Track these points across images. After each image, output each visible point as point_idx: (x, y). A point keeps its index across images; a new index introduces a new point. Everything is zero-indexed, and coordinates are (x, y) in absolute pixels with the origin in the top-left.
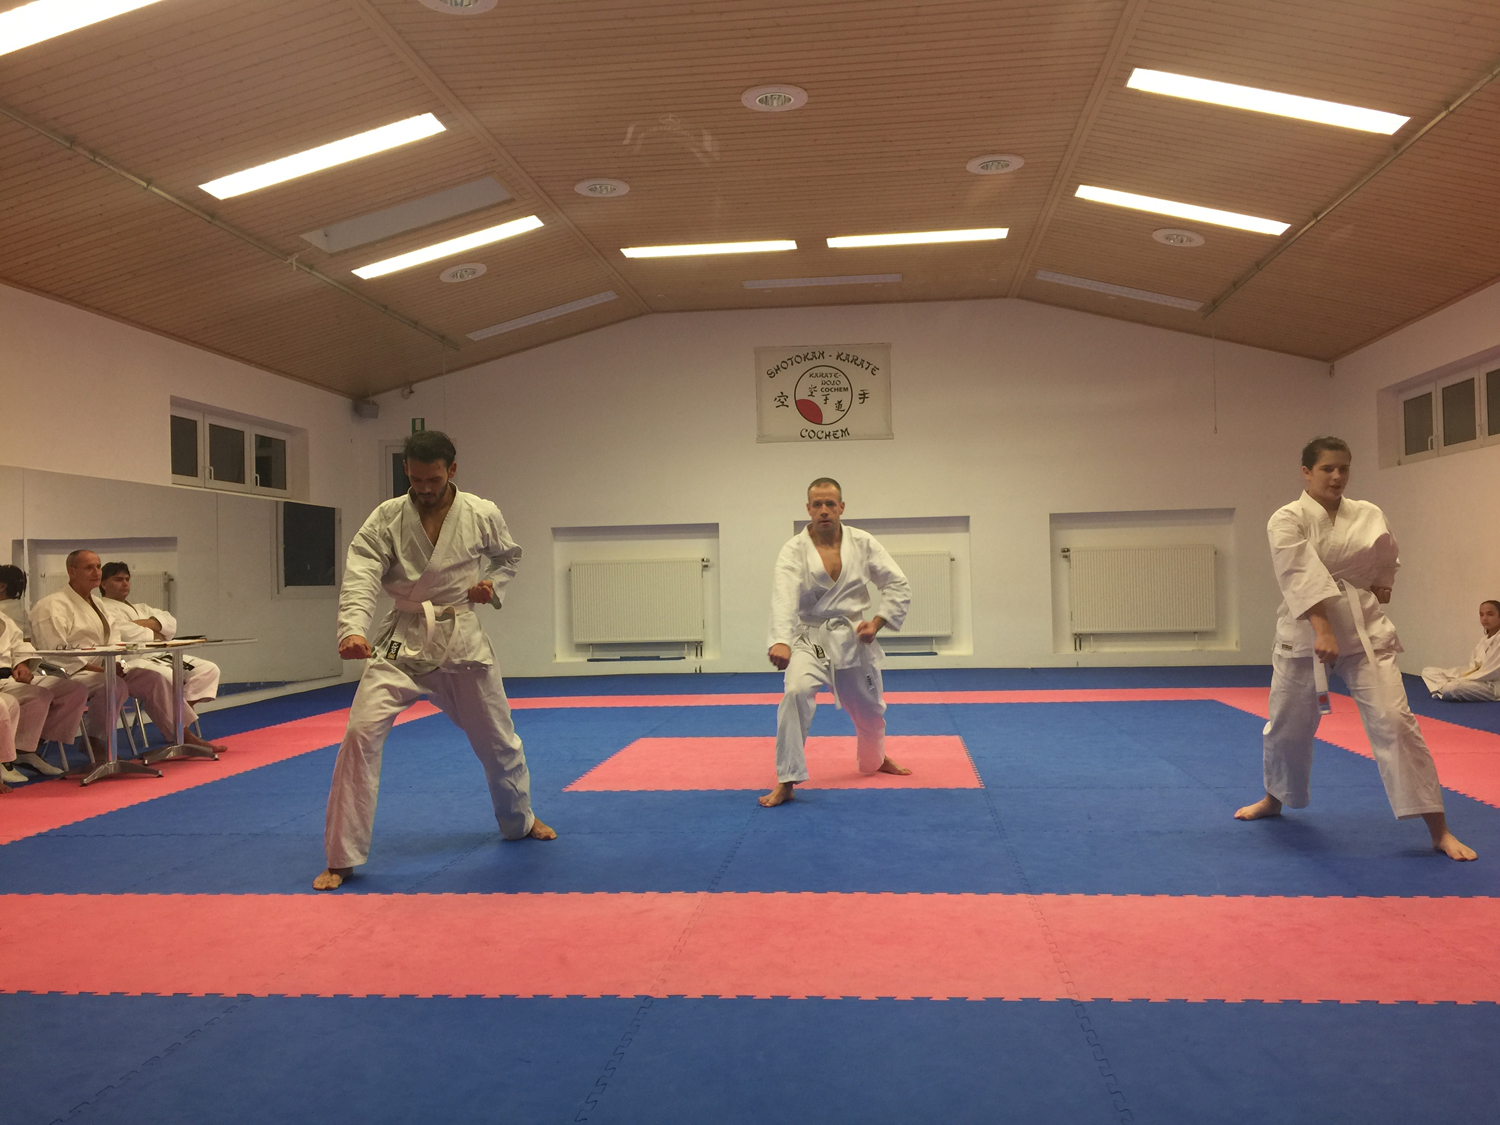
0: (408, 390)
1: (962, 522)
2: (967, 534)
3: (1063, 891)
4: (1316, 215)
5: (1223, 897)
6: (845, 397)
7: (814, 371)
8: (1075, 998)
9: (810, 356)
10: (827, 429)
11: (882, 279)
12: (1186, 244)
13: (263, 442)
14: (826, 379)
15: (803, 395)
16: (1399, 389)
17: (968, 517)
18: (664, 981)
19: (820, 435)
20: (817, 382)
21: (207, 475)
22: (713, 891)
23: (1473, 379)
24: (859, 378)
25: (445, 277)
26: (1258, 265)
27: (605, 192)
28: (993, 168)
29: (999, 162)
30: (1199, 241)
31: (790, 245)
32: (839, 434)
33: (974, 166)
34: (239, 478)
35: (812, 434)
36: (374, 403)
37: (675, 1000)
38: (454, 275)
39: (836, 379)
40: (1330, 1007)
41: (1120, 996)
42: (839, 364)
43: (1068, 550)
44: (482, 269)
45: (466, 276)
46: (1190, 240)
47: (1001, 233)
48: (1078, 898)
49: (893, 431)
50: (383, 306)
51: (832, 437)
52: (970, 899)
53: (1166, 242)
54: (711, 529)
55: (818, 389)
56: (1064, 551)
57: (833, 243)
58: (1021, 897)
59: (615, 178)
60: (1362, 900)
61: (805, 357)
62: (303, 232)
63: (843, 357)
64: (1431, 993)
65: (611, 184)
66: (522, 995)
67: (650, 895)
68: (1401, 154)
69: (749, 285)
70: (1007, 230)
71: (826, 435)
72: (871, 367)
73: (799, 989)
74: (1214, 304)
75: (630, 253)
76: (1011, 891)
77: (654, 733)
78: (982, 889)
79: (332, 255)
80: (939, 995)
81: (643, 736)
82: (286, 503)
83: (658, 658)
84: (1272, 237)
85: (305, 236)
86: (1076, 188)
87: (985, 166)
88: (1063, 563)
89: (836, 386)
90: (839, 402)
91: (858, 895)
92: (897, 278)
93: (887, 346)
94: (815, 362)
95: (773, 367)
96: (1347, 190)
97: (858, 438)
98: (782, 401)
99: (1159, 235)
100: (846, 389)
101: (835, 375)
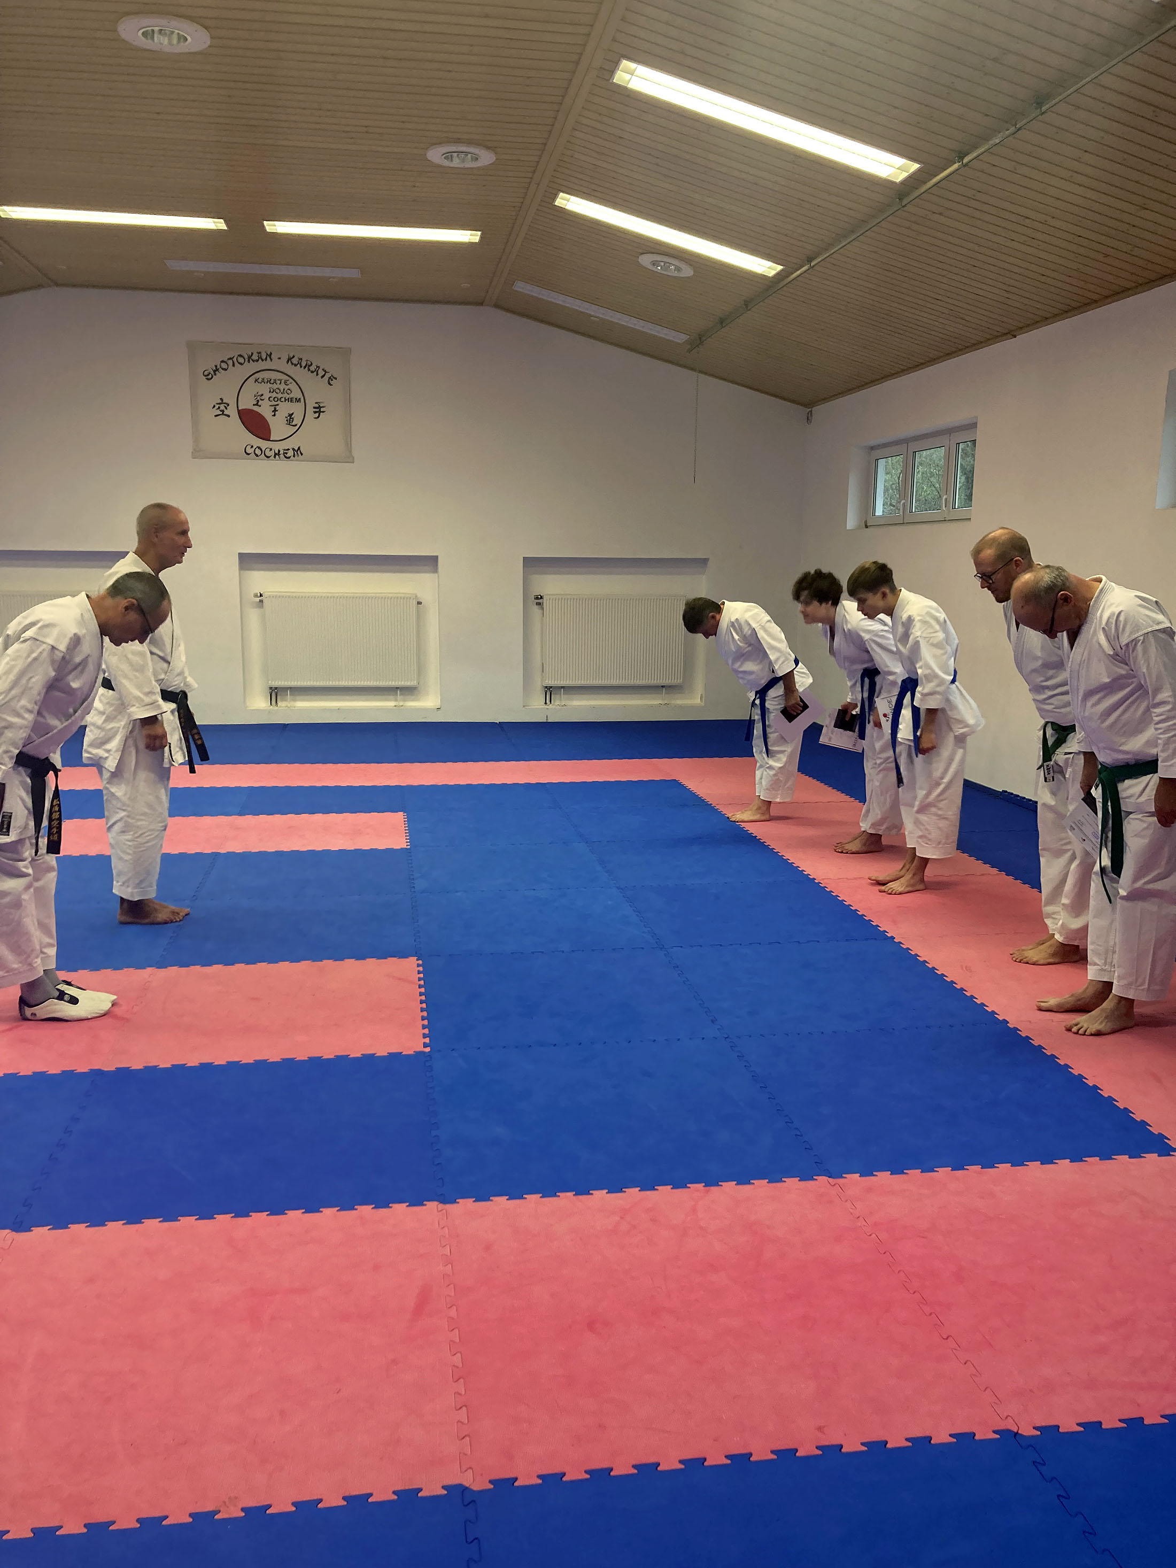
1: (430, 563)
2: (435, 575)
3: (483, 1193)
4: (810, 260)
6: (298, 409)
7: (260, 376)
8: (469, 1480)
9: (255, 357)
10: (276, 447)
11: (338, 273)
12: (676, 274)
14: (275, 386)
15: (247, 403)
17: (437, 557)
19: (268, 453)
20: (264, 389)
24: (315, 389)
26: (747, 304)
28: (460, 161)
29: (467, 153)
30: (687, 272)
31: (218, 224)
32: (290, 453)
33: (435, 155)
35: (258, 452)
39: (287, 387)
42: (289, 369)
43: (542, 598)
46: (678, 269)
47: (472, 236)
48: (500, 1208)
49: (355, 453)
51: (282, 456)
53: (650, 267)
55: (266, 396)
56: (537, 598)
57: (272, 227)
58: (431, 1210)
61: (250, 357)
63: (295, 361)
68: (905, 205)
69: (172, 265)
70: (479, 233)
71: (279, 454)
72: (327, 376)
74: (699, 340)
84: (764, 277)
86: (555, 196)
87: (449, 156)
88: (536, 609)
89: (287, 396)
90: (291, 415)
92: (354, 274)
93: (345, 353)
94: (261, 365)
95: (210, 367)
96: (845, 236)
97: (314, 459)
98: (221, 408)
99: (646, 260)
100: (298, 400)
101: (285, 383)
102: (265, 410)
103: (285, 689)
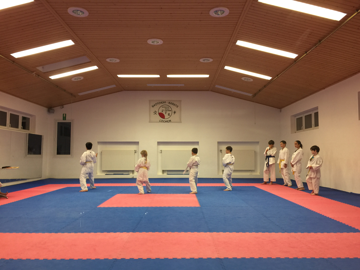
0: (62, 107)
1: (197, 143)
2: (198, 146)
3: (218, 232)
4: (277, 76)
5: (255, 233)
6: (170, 112)
7: (163, 106)
8: (220, 257)
9: (162, 103)
10: (166, 120)
11: (180, 85)
12: (249, 81)
13: (24, 118)
14: (166, 108)
15: (160, 112)
16: (295, 116)
17: (199, 142)
18: (120, 255)
19: (164, 121)
20: (164, 109)
21: (9, 126)
22: (134, 232)
23: (311, 114)
24: (174, 108)
25: (73, 79)
26: (265, 86)
27: (113, 61)
28: (206, 61)
29: (207, 60)
30: (252, 80)
31: (158, 76)
32: (169, 121)
33: (201, 60)
34: (17, 127)
35: (162, 121)
36: (53, 110)
37: (123, 259)
38: (75, 79)
39: (168, 108)
40: (278, 259)
41: (230, 257)
42: (169, 105)
43: (222, 150)
44: (82, 78)
45: (78, 79)
46: (250, 80)
47: (207, 76)
48: (221, 233)
49: (182, 121)
50: (57, 86)
51: (167, 122)
52: (196, 233)
53: (244, 80)
54: (137, 143)
57: (169, 76)
58: (208, 233)
59: (117, 58)
60: (286, 233)
62: (37, 67)
63: (170, 103)
64: (301, 256)
65: (115, 59)
66: (84, 259)
67: (118, 233)
68: (296, 63)
69: (148, 85)
70: (209, 75)
71: (166, 121)
72: (177, 106)
73: (153, 256)
74: (255, 95)
75: (119, 76)
76: (205, 231)
77: (121, 192)
78: (199, 231)
79: (44, 73)
80: (188, 257)
81: (118, 194)
82: (29, 134)
83: (123, 174)
84: (268, 80)
85: (37, 68)
86: (225, 67)
87: (204, 60)
88: (220, 153)
89: (168, 110)
90: (169, 114)
91: (169, 233)
92: (183, 85)
93: (180, 101)
94: (163, 104)
95: (153, 105)
96: (284, 70)
97: (173, 122)
98: (155, 113)
99: (243, 78)
100: (171, 111)
101: (168, 107)
102: (164, 113)
103: (166, 171)
